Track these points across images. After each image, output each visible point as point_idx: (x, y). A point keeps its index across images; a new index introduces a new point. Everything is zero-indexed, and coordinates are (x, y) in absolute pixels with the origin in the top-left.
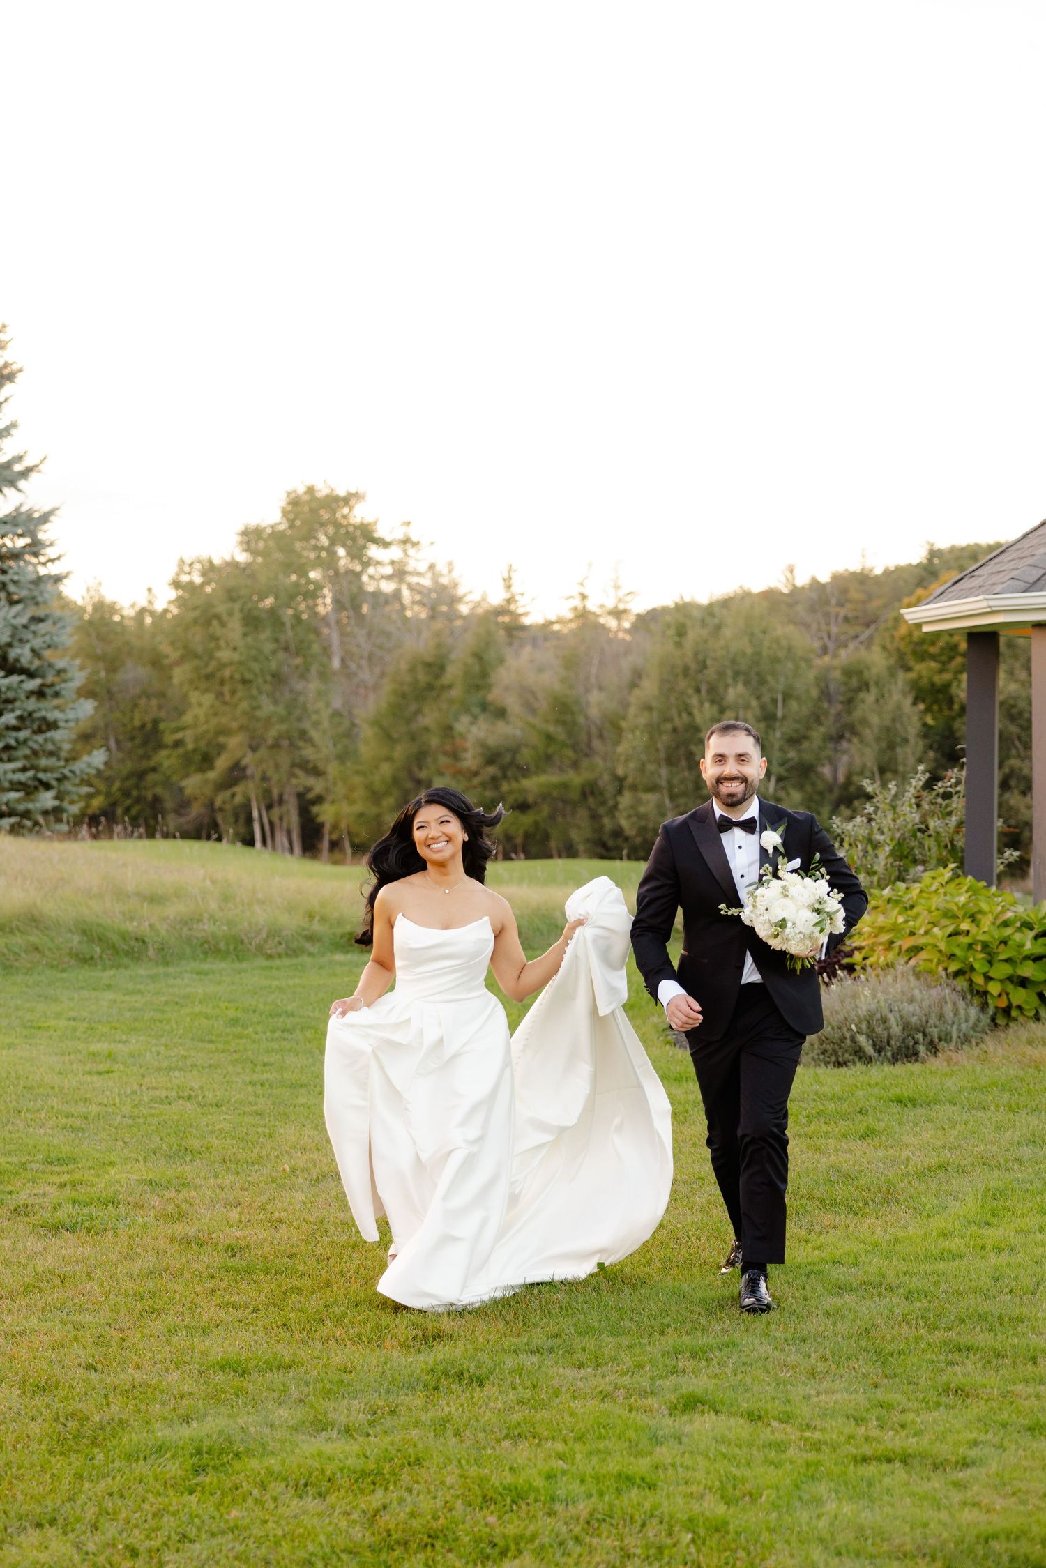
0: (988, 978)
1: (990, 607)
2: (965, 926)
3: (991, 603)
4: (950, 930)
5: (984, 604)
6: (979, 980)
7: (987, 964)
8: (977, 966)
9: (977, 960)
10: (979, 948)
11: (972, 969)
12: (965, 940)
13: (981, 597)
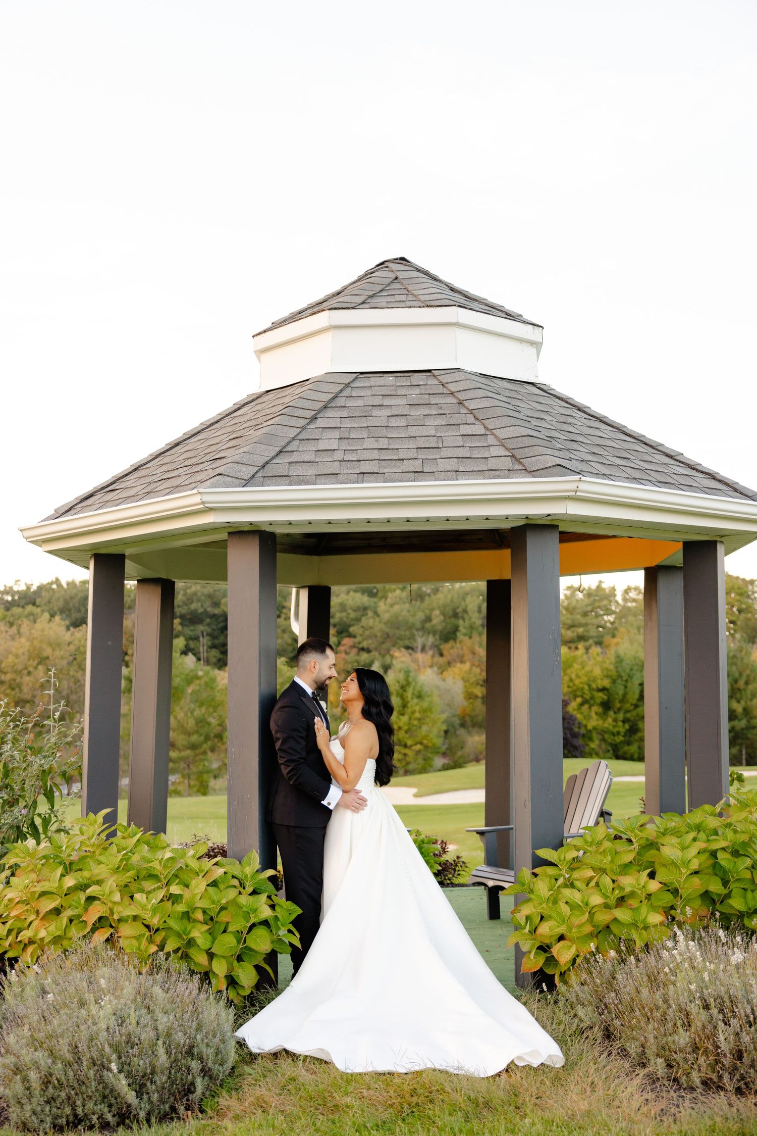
0: (211, 956)
1: (203, 503)
2: (175, 889)
3: (206, 498)
4: (161, 894)
5: (197, 499)
6: (201, 959)
7: (209, 938)
8: (199, 942)
9: (199, 933)
10: (199, 916)
11: (191, 943)
12: (181, 908)
13: (195, 491)
